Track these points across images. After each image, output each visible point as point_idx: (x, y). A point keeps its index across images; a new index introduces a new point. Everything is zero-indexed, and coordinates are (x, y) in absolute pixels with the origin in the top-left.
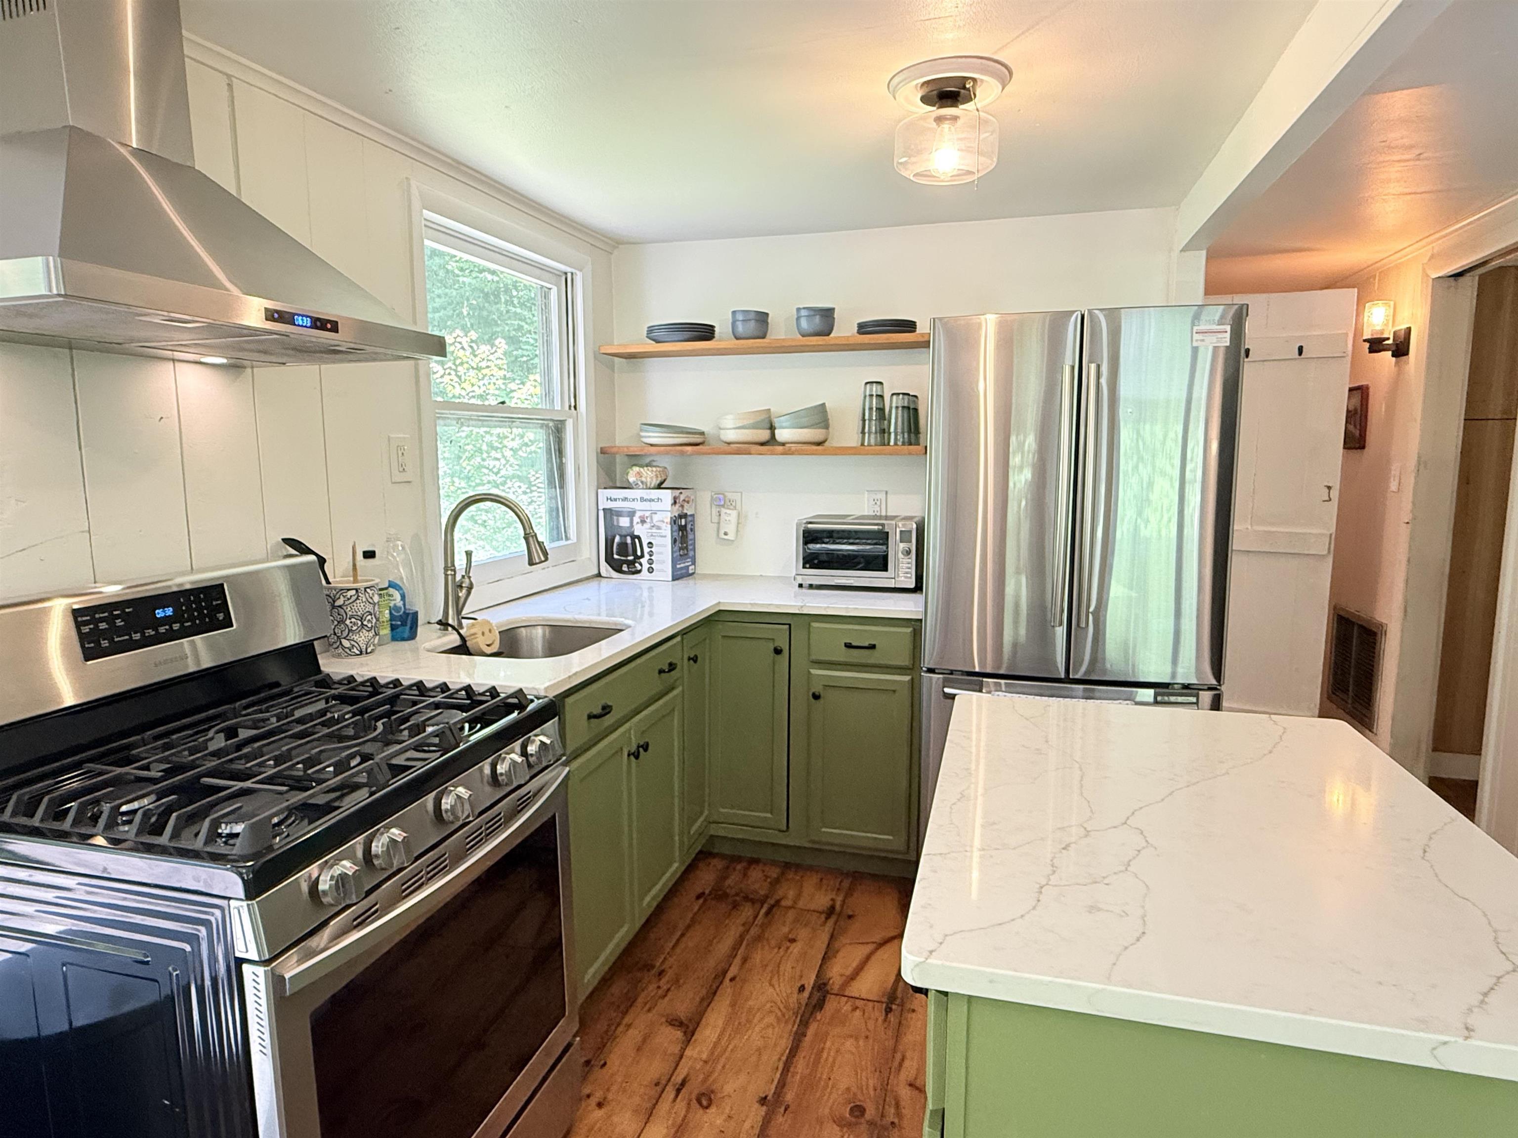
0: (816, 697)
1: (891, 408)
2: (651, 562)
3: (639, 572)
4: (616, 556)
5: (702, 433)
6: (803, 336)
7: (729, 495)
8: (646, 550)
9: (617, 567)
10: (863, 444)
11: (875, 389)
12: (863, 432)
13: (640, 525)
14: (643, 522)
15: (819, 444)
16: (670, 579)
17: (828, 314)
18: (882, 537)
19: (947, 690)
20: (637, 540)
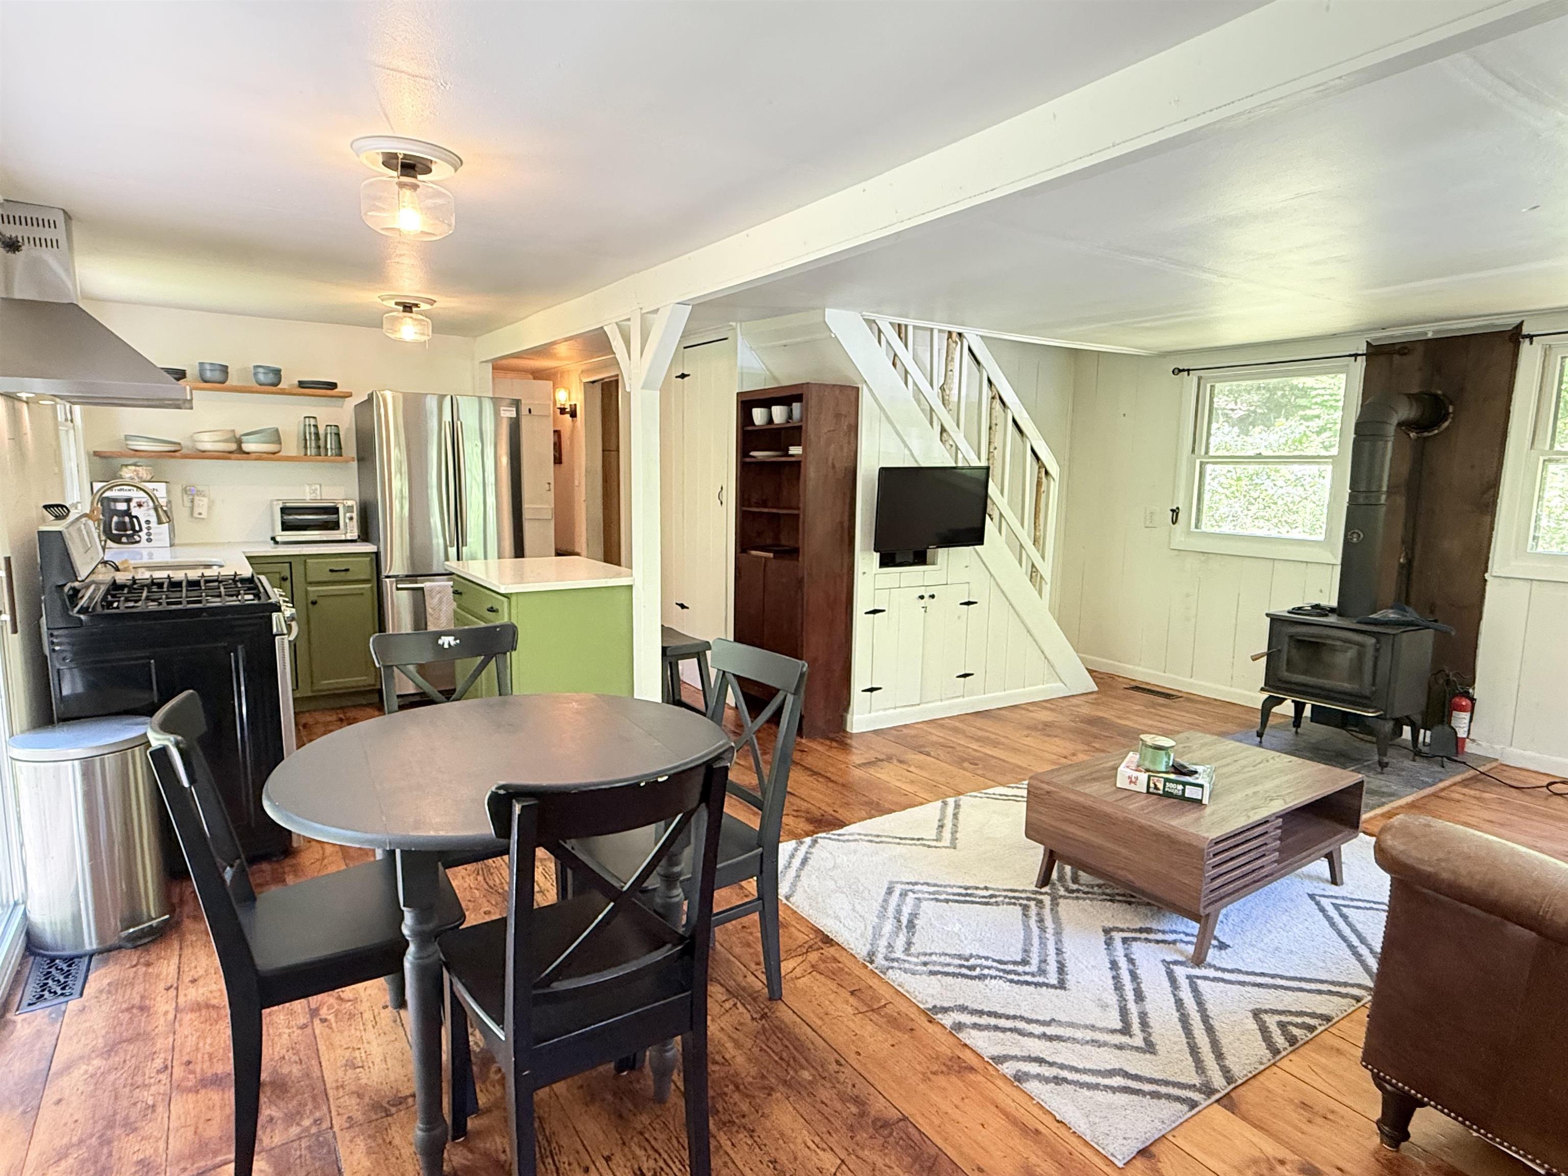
0: (314, 603)
1: (326, 434)
2: (149, 534)
3: (138, 542)
4: (114, 532)
5: (179, 444)
6: (260, 385)
7: (200, 488)
8: (144, 526)
9: (117, 540)
10: (306, 455)
11: (312, 422)
12: (306, 447)
13: (137, 508)
14: (140, 505)
15: (274, 453)
16: (168, 545)
17: (277, 372)
18: (335, 510)
19: (399, 586)
20: (135, 520)
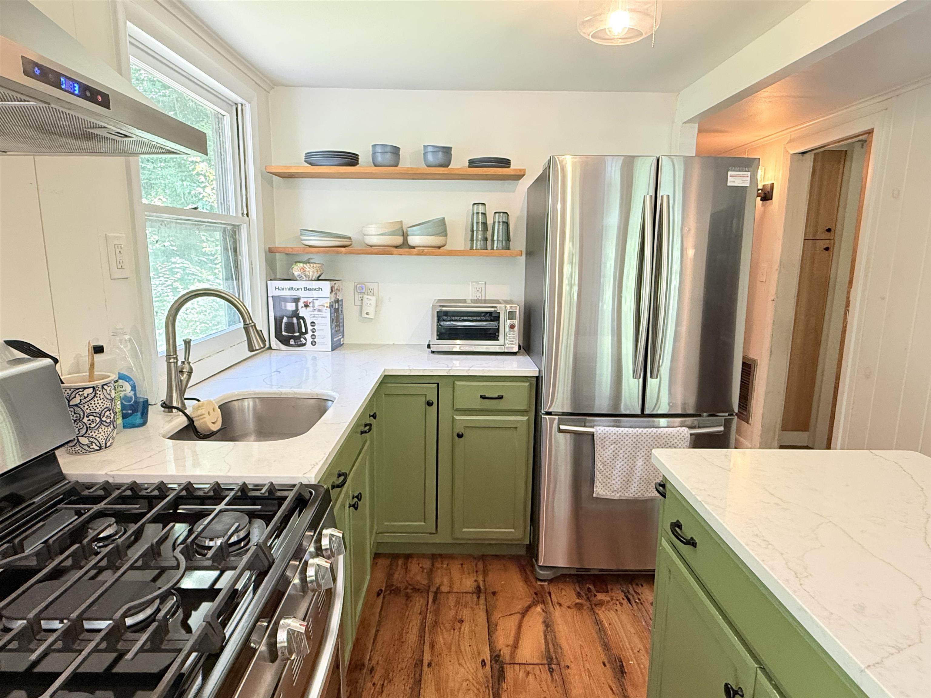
0: (460, 436)
1: (494, 223)
2: (313, 337)
3: (304, 345)
4: (284, 333)
5: (350, 238)
6: (428, 166)
7: (370, 285)
8: (310, 328)
9: (285, 341)
10: (472, 248)
11: (481, 209)
12: (472, 240)
13: (304, 308)
14: (306, 306)
15: (439, 248)
16: (330, 350)
17: (447, 151)
18: (494, 317)
19: (562, 427)
20: (301, 321)
